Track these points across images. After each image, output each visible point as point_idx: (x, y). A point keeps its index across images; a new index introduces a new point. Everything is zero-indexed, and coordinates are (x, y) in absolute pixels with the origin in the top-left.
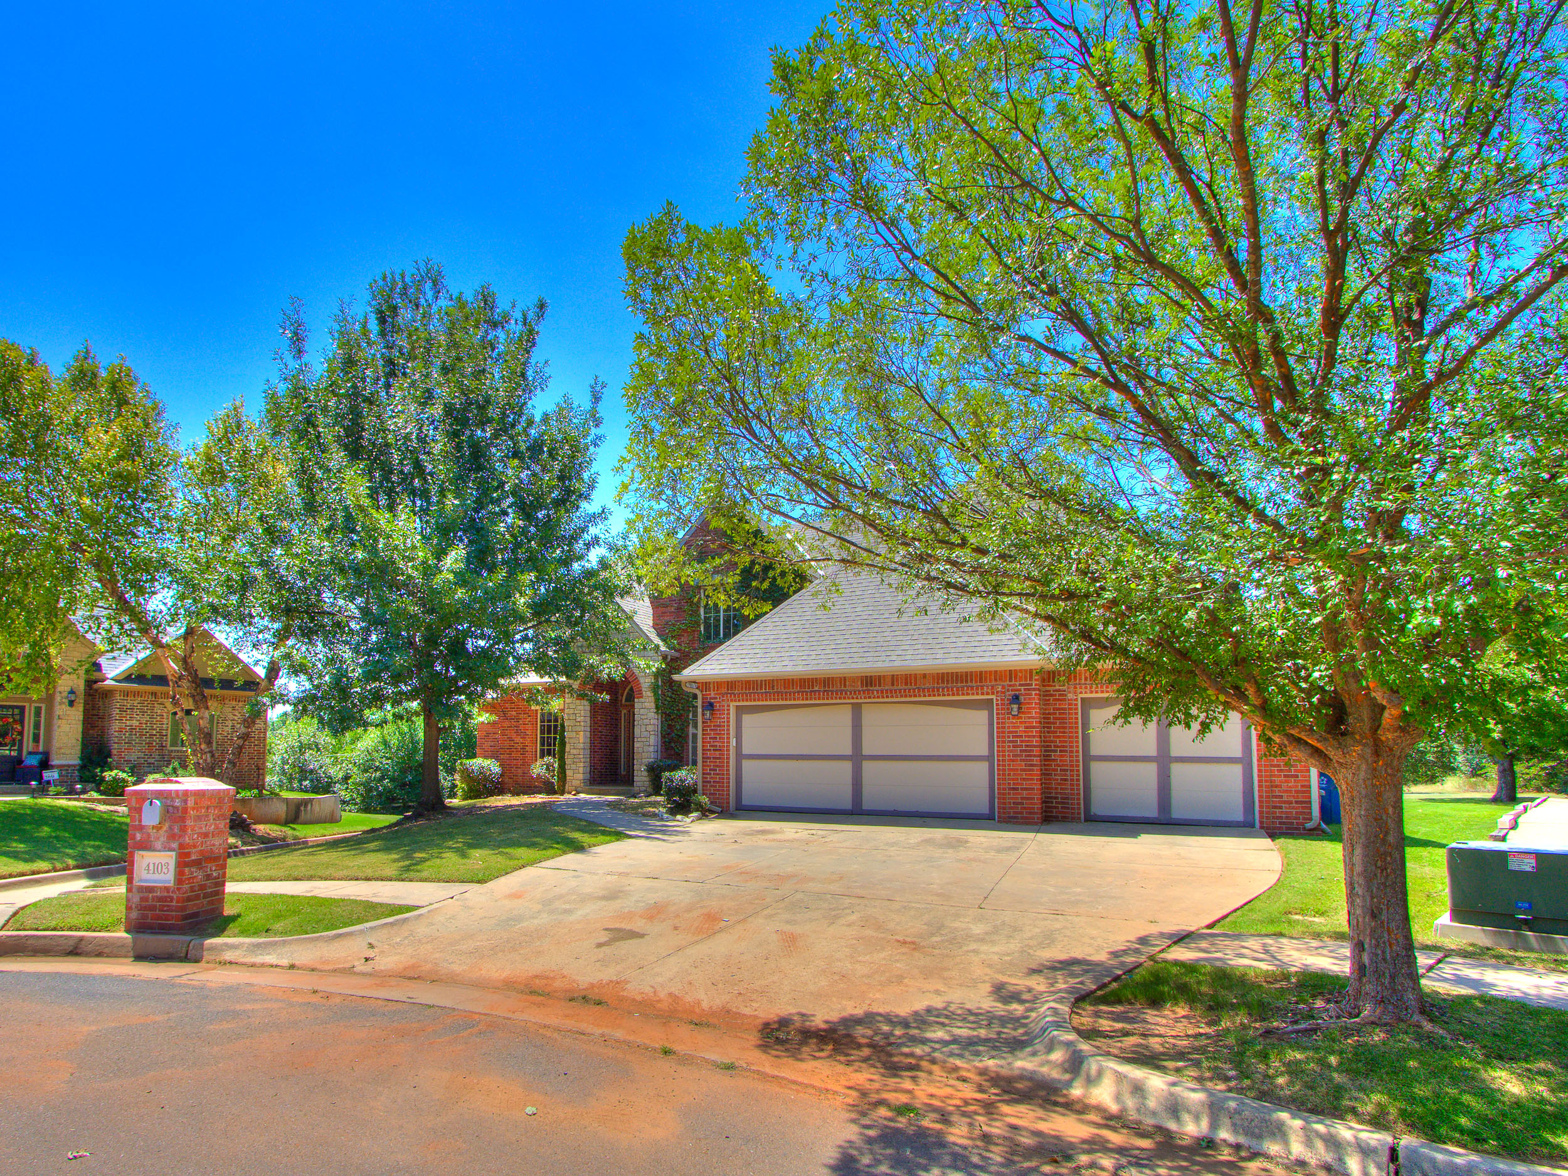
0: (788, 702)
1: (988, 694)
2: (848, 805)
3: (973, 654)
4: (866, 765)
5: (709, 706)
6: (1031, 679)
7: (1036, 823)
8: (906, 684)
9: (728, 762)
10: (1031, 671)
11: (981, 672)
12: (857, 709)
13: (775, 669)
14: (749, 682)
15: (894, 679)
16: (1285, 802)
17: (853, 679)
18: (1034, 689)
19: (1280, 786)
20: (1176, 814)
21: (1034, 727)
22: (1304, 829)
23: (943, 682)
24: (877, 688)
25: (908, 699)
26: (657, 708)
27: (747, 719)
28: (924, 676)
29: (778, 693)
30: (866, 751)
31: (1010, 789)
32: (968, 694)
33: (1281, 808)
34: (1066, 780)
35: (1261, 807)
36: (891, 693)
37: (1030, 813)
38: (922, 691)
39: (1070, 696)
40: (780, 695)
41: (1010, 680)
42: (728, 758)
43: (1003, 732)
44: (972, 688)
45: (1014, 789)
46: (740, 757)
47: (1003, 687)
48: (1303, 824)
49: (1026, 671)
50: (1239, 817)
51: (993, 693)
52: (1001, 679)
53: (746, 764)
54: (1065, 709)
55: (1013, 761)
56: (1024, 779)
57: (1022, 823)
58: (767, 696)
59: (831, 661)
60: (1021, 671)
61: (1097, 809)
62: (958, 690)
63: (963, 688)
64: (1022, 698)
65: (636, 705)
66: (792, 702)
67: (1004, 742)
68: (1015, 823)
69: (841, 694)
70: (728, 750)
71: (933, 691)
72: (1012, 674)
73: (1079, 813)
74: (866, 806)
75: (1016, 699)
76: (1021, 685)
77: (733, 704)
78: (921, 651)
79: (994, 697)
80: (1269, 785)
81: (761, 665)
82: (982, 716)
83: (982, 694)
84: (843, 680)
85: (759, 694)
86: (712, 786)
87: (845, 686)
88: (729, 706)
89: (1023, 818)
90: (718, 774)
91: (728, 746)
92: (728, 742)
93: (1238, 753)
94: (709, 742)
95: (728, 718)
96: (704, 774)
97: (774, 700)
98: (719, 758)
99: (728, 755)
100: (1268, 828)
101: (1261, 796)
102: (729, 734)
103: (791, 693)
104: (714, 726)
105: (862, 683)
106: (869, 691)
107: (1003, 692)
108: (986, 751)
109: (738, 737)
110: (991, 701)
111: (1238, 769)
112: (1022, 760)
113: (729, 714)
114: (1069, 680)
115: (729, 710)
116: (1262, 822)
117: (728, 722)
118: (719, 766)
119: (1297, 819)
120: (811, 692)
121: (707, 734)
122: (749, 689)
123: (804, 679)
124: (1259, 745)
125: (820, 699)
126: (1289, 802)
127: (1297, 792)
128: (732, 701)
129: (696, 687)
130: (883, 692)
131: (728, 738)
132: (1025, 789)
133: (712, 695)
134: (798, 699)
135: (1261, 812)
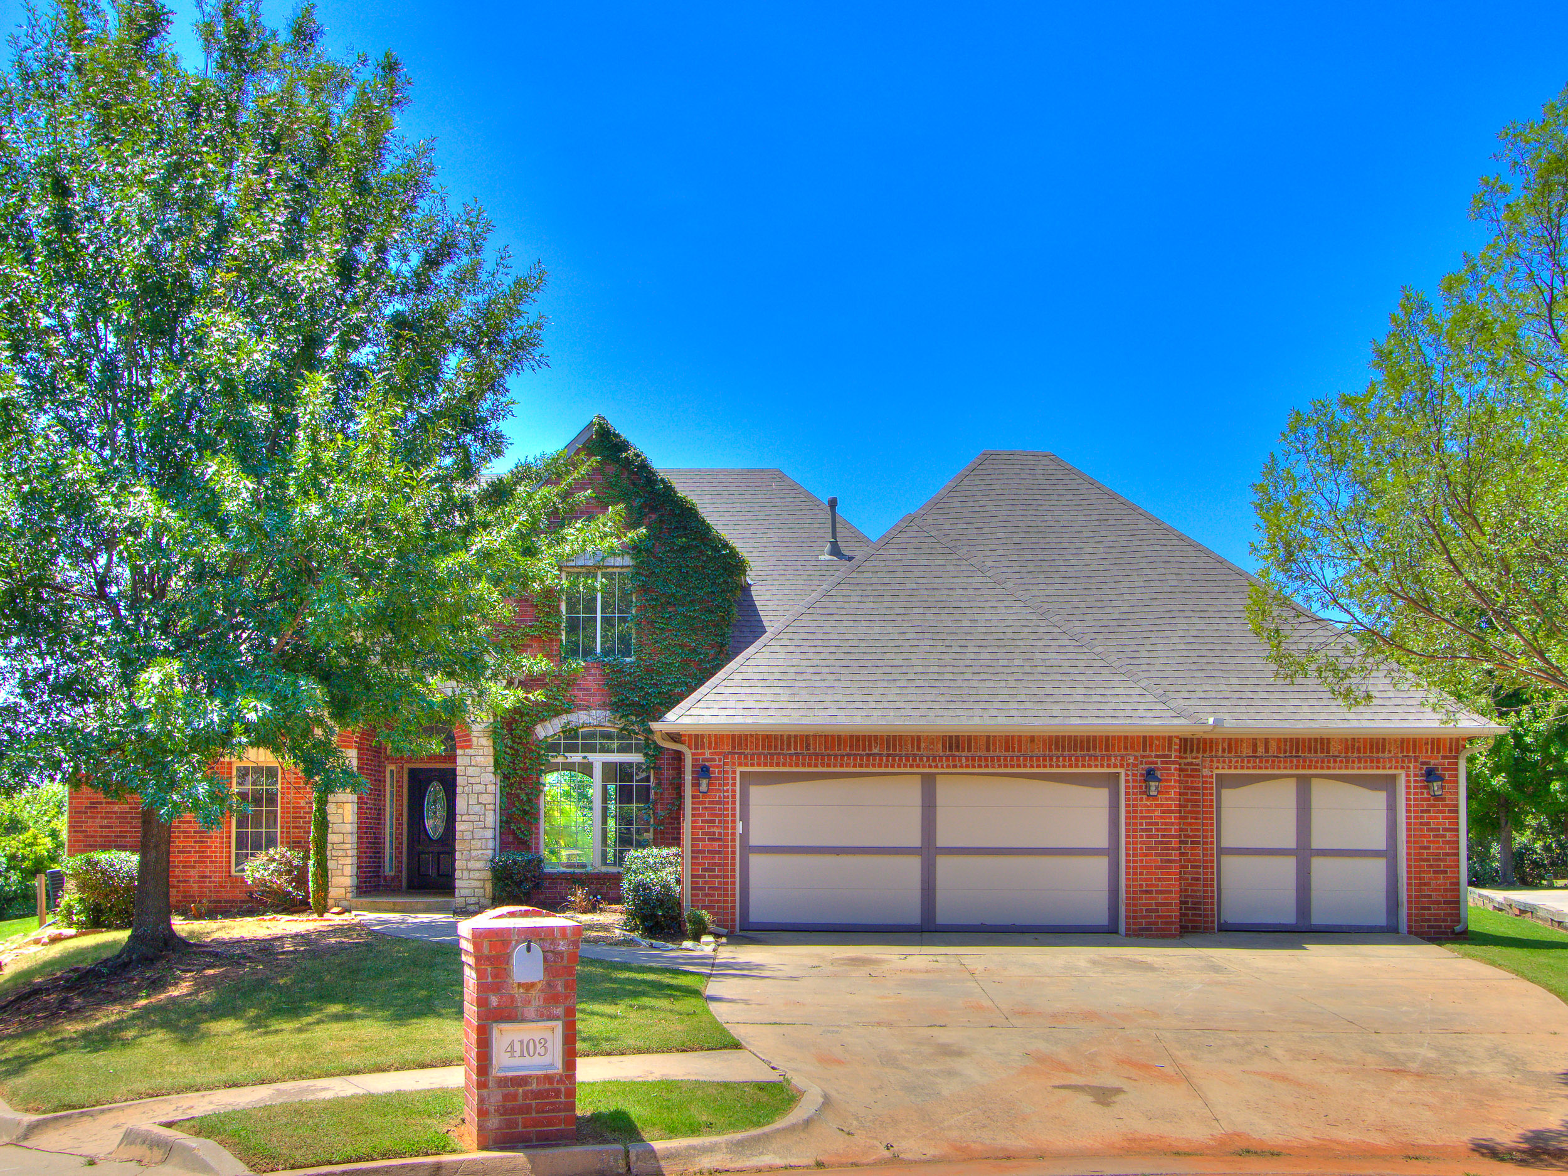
0: (832, 769)
1: (1115, 766)
2: (915, 918)
3: (1101, 714)
4: (942, 862)
5: (703, 771)
6: (1170, 749)
7: (1173, 936)
8: (1007, 749)
9: (733, 858)
10: (1170, 738)
11: (1107, 737)
12: (929, 784)
13: (819, 721)
14: (768, 737)
15: (990, 741)
16: (1433, 902)
17: (932, 740)
18: (1174, 763)
19: (1428, 884)
20: (1317, 919)
21: (1172, 812)
22: (1453, 932)
23: (1057, 749)
24: (966, 753)
25: (1009, 770)
26: (497, 764)
27: (756, 793)
28: (1032, 739)
29: (817, 755)
30: (942, 841)
31: (1143, 892)
32: (1090, 766)
33: (1429, 909)
34: (1198, 879)
35: (1409, 908)
36: (986, 761)
37: (1167, 923)
38: (1029, 759)
39: (1206, 772)
40: (819, 758)
41: (1145, 750)
42: (734, 852)
43: (1135, 818)
44: (1096, 758)
45: (1147, 892)
46: (747, 849)
47: (1136, 758)
48: (1452, 927)
49: (1164, 738)
50: (1381, 920)
51: (1122, 766)
52: (1132, 748)
53: (754, 860)
54: (1198, 788)
55: (1146, 855)
56: (1159, 879)
57: (1157, 936)
58: (798, 759)
59: (902, 712)
60: (1158, 738)
61: (1230, 915)
62: (1077, 759)
63: (1083, 757)
64: (1158, 774)
65: (459, 760)
66: (838, 769)
67: (1135, 830)
68: (1147, 937)
69: (913, 759)
70: (733, 840)
71: (1044, 760)
72: (1146, 741)
73: (1213, 922)
74: (941, 918)
75: (1150, 775)
76: (1157, 756)
77: (739, 770)
78: (1028, 705)
79: (1122, 771)
80: (1418, 883)
81: (794, 713)
82: (1101, 796)
83: (1109, 766)
84: (917, 740)
85: (785, 755)
86: (707, 895)
87: (919, 749)
88: (734, 772)
89: (1157, 929)
90: (717, 876)
91: (733, 834)
92: (734, 828)
93: (1381, 844)
94: (702, 828)
95: (734, 791)
96: (693, 876)
97: (810, 765)
98: (719, 852)
99: (734, 846)
100: (1416, 934)
101: (1409, 896)
102: (734, 815)
103: (836, 757)
104: (710, 802)
105: (944, 746)
106: (954, 756)
107: (1135, 765)
108: (1103, 842)
109: (745, 818)
110: (1117, 775)
111: (1381, 864)
112: (1157, 855)
113: (734, 785)
114: (1204, 751)
115: (734, 778)
116: (1409, 927)
117: (734, 796)
118: (719, 864)
119: (1445, 921)
120: (869, 755)
121: (699, 815)
122: (770, 747)
123: (858, 737)
124: (1408, 836)
125: (880, 766)
126: (1439, 903)
127: (1446, 890)
128: (740, 764)
129: (682, 742)
130: (973, 759)
131: (734, 821)
132: (1161, 892)
133: (707, 756)
134: (848, 765)
135: (1409, 915)
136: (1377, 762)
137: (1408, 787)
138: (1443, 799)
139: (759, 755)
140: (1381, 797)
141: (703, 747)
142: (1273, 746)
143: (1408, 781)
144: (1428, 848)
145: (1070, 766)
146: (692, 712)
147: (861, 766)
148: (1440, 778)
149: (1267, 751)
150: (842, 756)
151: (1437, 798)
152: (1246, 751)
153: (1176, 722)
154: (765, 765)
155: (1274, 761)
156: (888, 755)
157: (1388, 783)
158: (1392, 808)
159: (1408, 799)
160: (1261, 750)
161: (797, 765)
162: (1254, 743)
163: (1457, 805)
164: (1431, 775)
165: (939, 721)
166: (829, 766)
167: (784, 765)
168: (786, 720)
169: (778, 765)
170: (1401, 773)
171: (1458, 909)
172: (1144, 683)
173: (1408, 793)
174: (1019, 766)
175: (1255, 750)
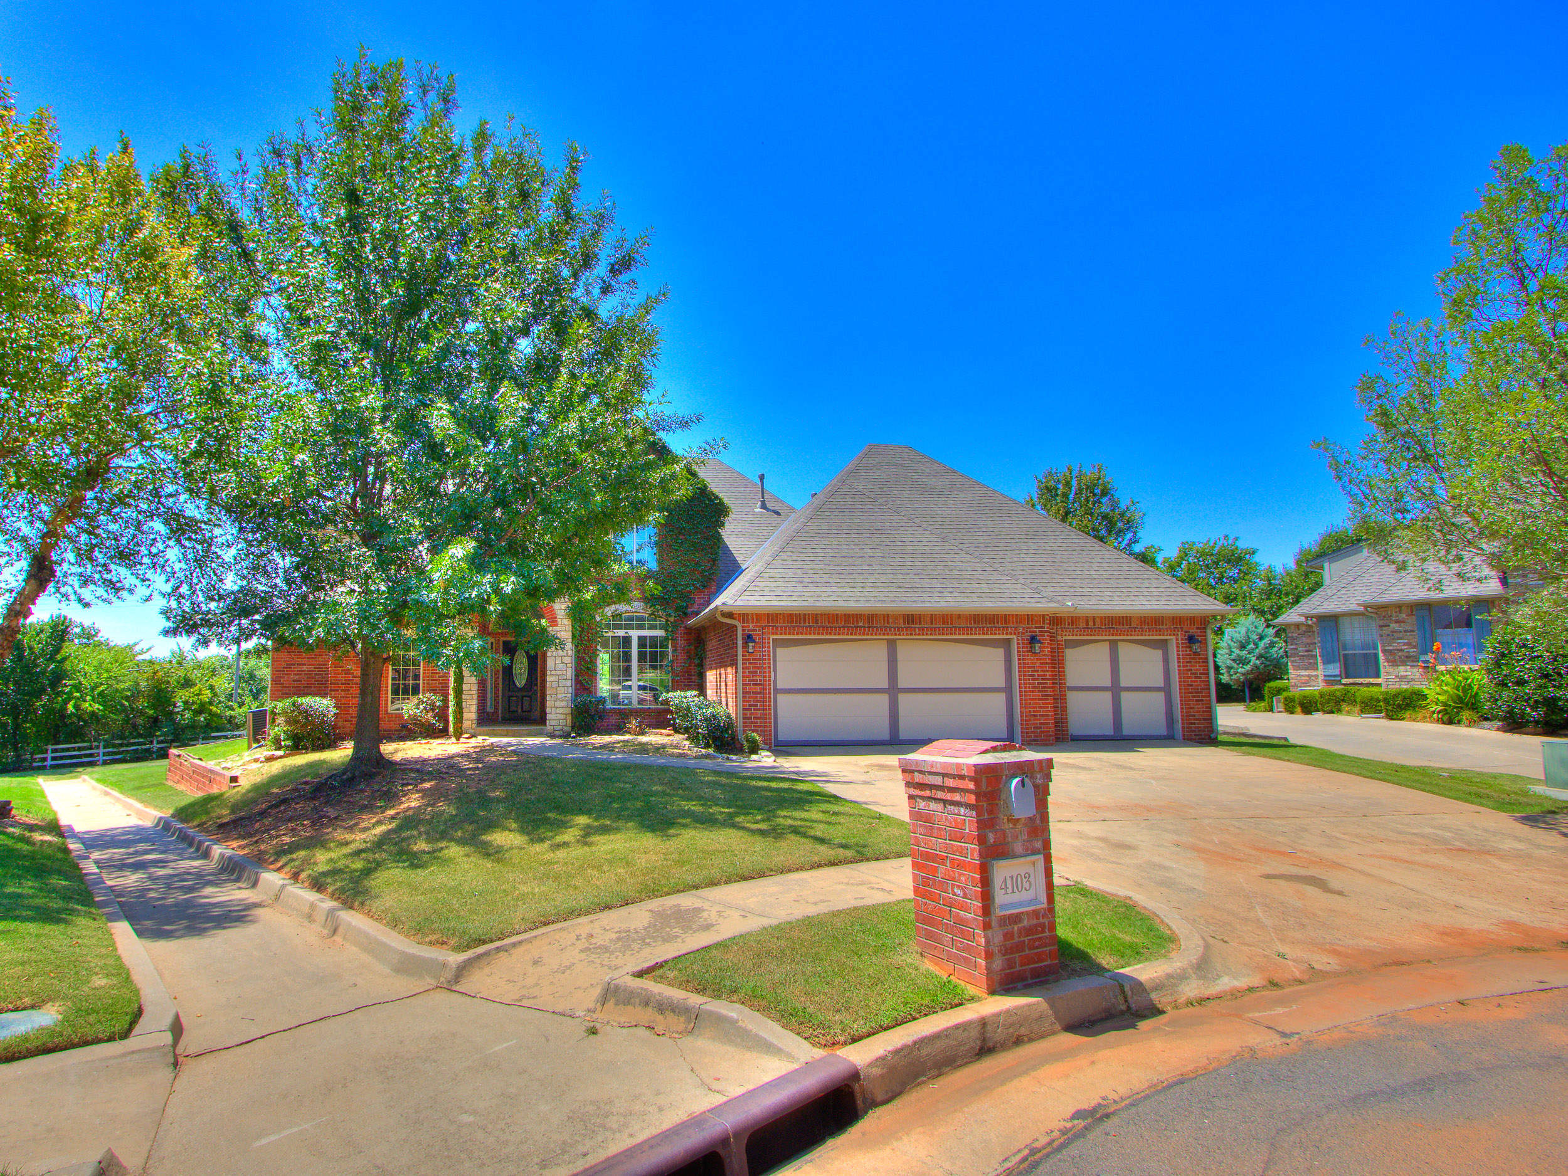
0: (833, 637)
1: (1011, 634)
2: (887, 736)
4: (902, 698)
5: (749, 638)
6: (1044, 623)
7: (1051, 745)
8: (944, 623)
9: (769, 697)
10: (1044, 615)
11: (1005, 615)
12: (892, 646)
13: (826, 604)
14: (791, 615)
15: (933, 618)
16: (1197, 719)
17: (896, 617)
18: (1046, 632)
19: (1193, 708)
20: (1126, 731)
21: (1047, 663)
22: (1209, 738)
23: (975, 622)
24: (918, 626)
25: (945, 637)
26: (573, 637)
27: (783, 653)
28: (959, 616)
29: (823, 627)
30: (901, 684)
31: (1031, 716)
32: (995, 634)
33: (1195, 723)
34: (1060, 707)
35: (1181, 723)
36: (931, 631)
37: (1047, 736)
38: (957, 630)
39: (1062, 638)
40: (825, 629)
41: (1028, 623)
42: (770, 693)
43: (1024, 667)
44: (999, 629)
45: (1034, 716)
46: (777, 691)
47: (1023, 628)
48: (1209, 735)
49: (1040, 615)
50: (1163, 731)
51: (1015, 634)
52: (1021, 622)
53: (781, 698)
54: (1058, 648)
55: (1033, 692)
56: (1041, 707)
57: (1040, 744)
58: (811, 630)
59: (878, 598)
60: (1037, 615)
61: (1073, 730)
62: (987, 630)
63: (991, 628)
64: (1038, 639)
67: (1024, 675)
68: (1035, 745)
69: (885, 630)
70: (769, 685)
71: (968, 630)
72: (1029, 618)
73: (1067, 734)
74: (900, 735)
75: (1033, 640)
76: (1036, 627)
77: (772, 637)
79: (1014, 637)
80: (1186, 708)
82: (999, 653)
83: (1007, 634)
84: (887, 617)
85: (803, 627)
86: (752, 722)
87: (888, 623)
88: (769, 639)
89: (1042, 740)
90: (759, 710)
91: (769, 680)
92: (770, 676)
93: (1161, 684)
94: (748, 676)
95: (769, 651)
96: (744, 710)
97: (818, 634)
98: (760, 693)
99: (770, 689)
100: (1188, 739)
101: (1182, 716)
102: (769, 668)
103: (835, 628)
104: (754, 659)
105: (904, 621)
106: (911, 628)
107: (1023, 633)
108: (1001, 683)
109: (775, 670)
110: (1009, 640)
111: (1161, 696)
112: (1039, 691)
113: (769, 647)
114: (1057, 625)
115: (769, 643)
116: (1183, 735)
117: (769, 655)
118: (760, 701)
119: (1204, 731)
120: (856, 627)
121: (747, 668)
122: (792, 622)
123: (849, 615)
124: (1180, 678)
125: (864, 634)
126: (1199, 720)
127: (1203, 712)
128: (773, 634)
129: (735, 619)
130: (923, 630)
131: (769, 672)
132: (1043, 716)
133: (751, 627)
134: (843, 634)
135: (1183, 728)
136: (1159, 631)
137: (1178, 647)
138: (1199, 655)
139: (786, 627)
140: (1159, 653)
141: (748, 622)
142: (1098, 621)
143: (1178, 643)
144: (1191, 685)
145: (983, 634)
146: (742, 598)
147: (851, 634)
148: (1198, 641)
149: (1094, 625)
150: (840, 628)
151: (1195, 653)
152: (1082, 625)
153: (1050, 605)
154: (789, 634)
155: (1099, 631)
156: (869, 627)
157: (1163, 645)
158: (1166, 660)
159: (1178, 655)
160: (1091, 624)
161: (810, 634)
162: (1087, 620)
163: (1206, 658)
164: (1191, 639)
165: (904, 604)
166: (831, 634)
167: (802, 634)
168: (805, 604)
169: (798, 634)
170: (1174, 638)
171: (1211, 723)
172: (1022, 581)
173: (1178, 651)
174: (951, 634)
175: (1087, 624)
